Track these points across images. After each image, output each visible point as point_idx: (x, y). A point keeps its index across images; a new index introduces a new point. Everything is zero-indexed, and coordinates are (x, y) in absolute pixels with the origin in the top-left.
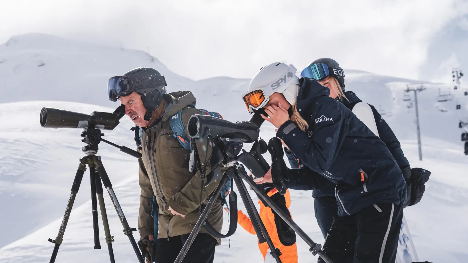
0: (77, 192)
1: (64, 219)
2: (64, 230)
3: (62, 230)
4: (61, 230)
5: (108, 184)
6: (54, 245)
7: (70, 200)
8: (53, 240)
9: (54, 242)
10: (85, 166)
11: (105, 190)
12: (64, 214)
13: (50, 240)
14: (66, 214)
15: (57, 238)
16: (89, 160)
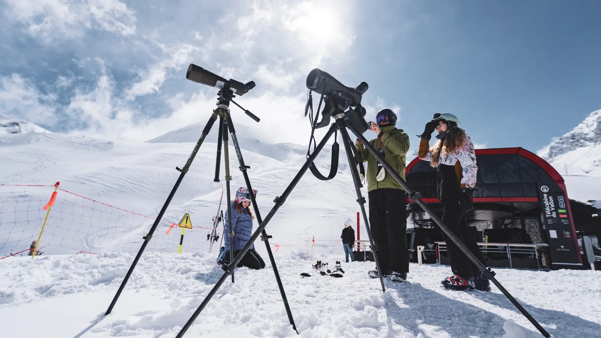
0: (207, 134)
1: (193, 154)
2: (191, 162)
3: (190, 162)
4: (188, 161)
5: (233, 130)
6: (180, 173)
7: (200, 139)
8: (181, 169)
9: (181, 170)
10: (217, 116)
11: (230, 135)
12: (193, 149)
13: (177, 168)
14: (195, 149)
15: (184, 168)
16: (221, 111)
